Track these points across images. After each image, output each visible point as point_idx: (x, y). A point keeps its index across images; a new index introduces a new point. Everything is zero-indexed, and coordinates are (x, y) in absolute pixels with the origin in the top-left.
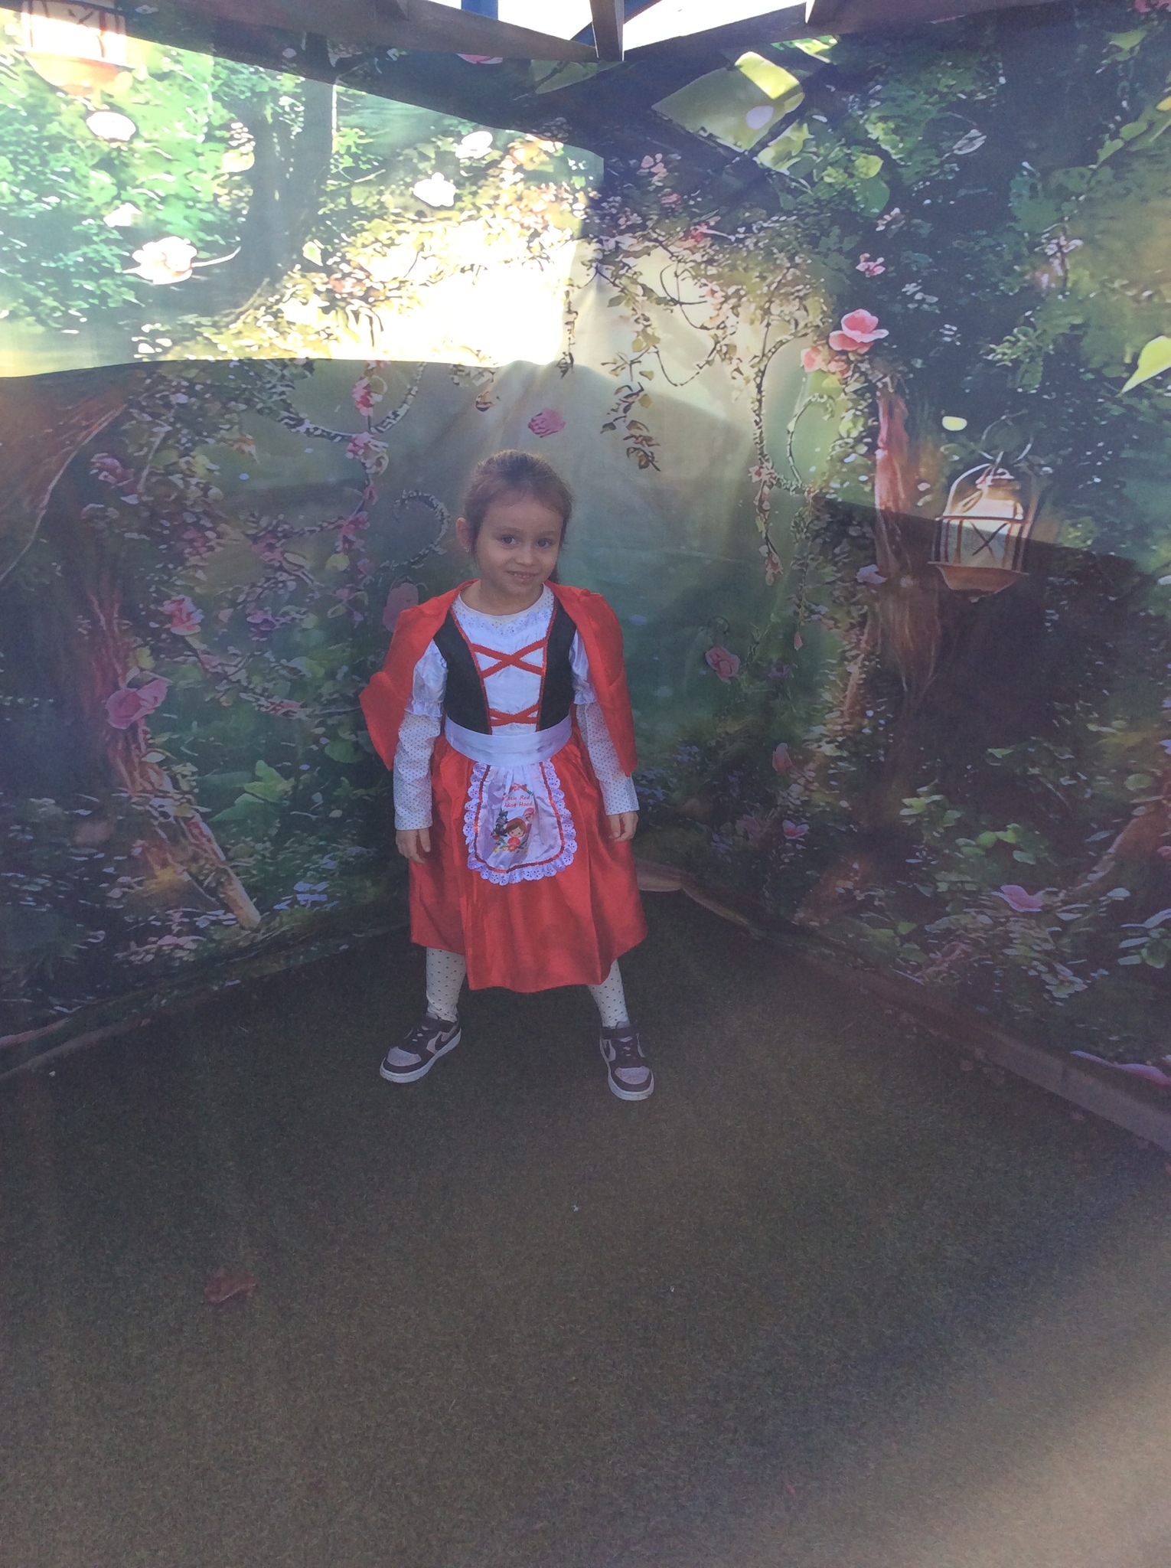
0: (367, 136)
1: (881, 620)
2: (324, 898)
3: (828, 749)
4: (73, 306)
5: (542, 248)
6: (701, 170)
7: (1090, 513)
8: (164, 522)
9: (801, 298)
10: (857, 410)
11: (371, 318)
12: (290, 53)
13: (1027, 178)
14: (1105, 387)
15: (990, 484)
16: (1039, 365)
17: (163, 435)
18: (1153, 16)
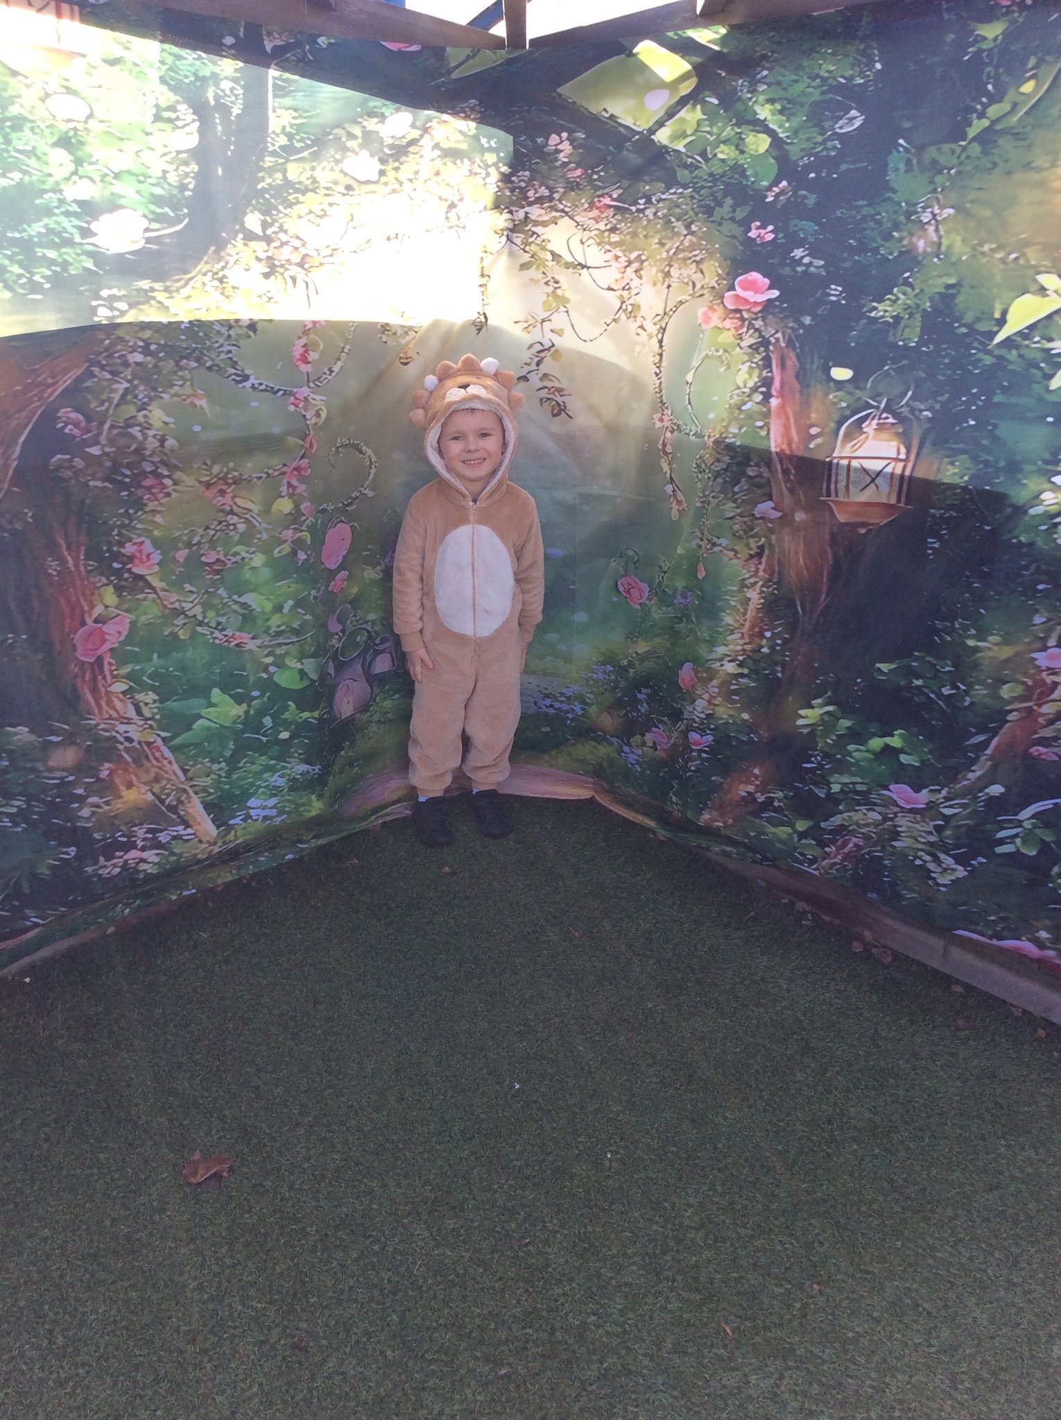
0: (300, 117)
1: (777, 550)
2: (274, 812)
3: (731, 668)
4: (38, 273)
5: (459, 218)
6: (603, 147)
7: (965, 452)
8: (123, 470)
9: (698, 263)
10: (752, 362)
11: (306, 283)
12: (229, 40)
13: (903, 154)
14: (977, 339)
15: (875, 427)
16: (918, 320)
17: (121, 392)
18: (1015, 8)
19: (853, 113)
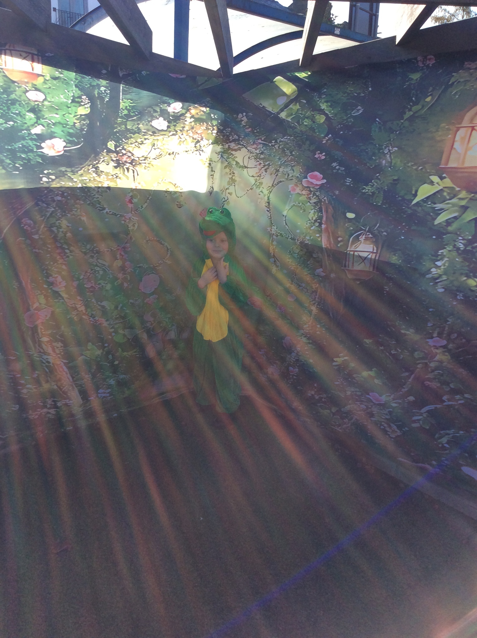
0: (133, 103)
1: (323, 290)
2: (108, 395)
3: (304, 340)
4: (17, 163)
6: (260, 119)
7: (400, 250)
8: (48, 245)
9: (292, 167)
10: (315, 210)
11: (133, 171)
12: (104, 72)
13: (378, 124)
14: (405, 203)
15: (364, 238)
16: (382, 194)
17: (51, 212)
18: (425, 68)
19: (359, 107)
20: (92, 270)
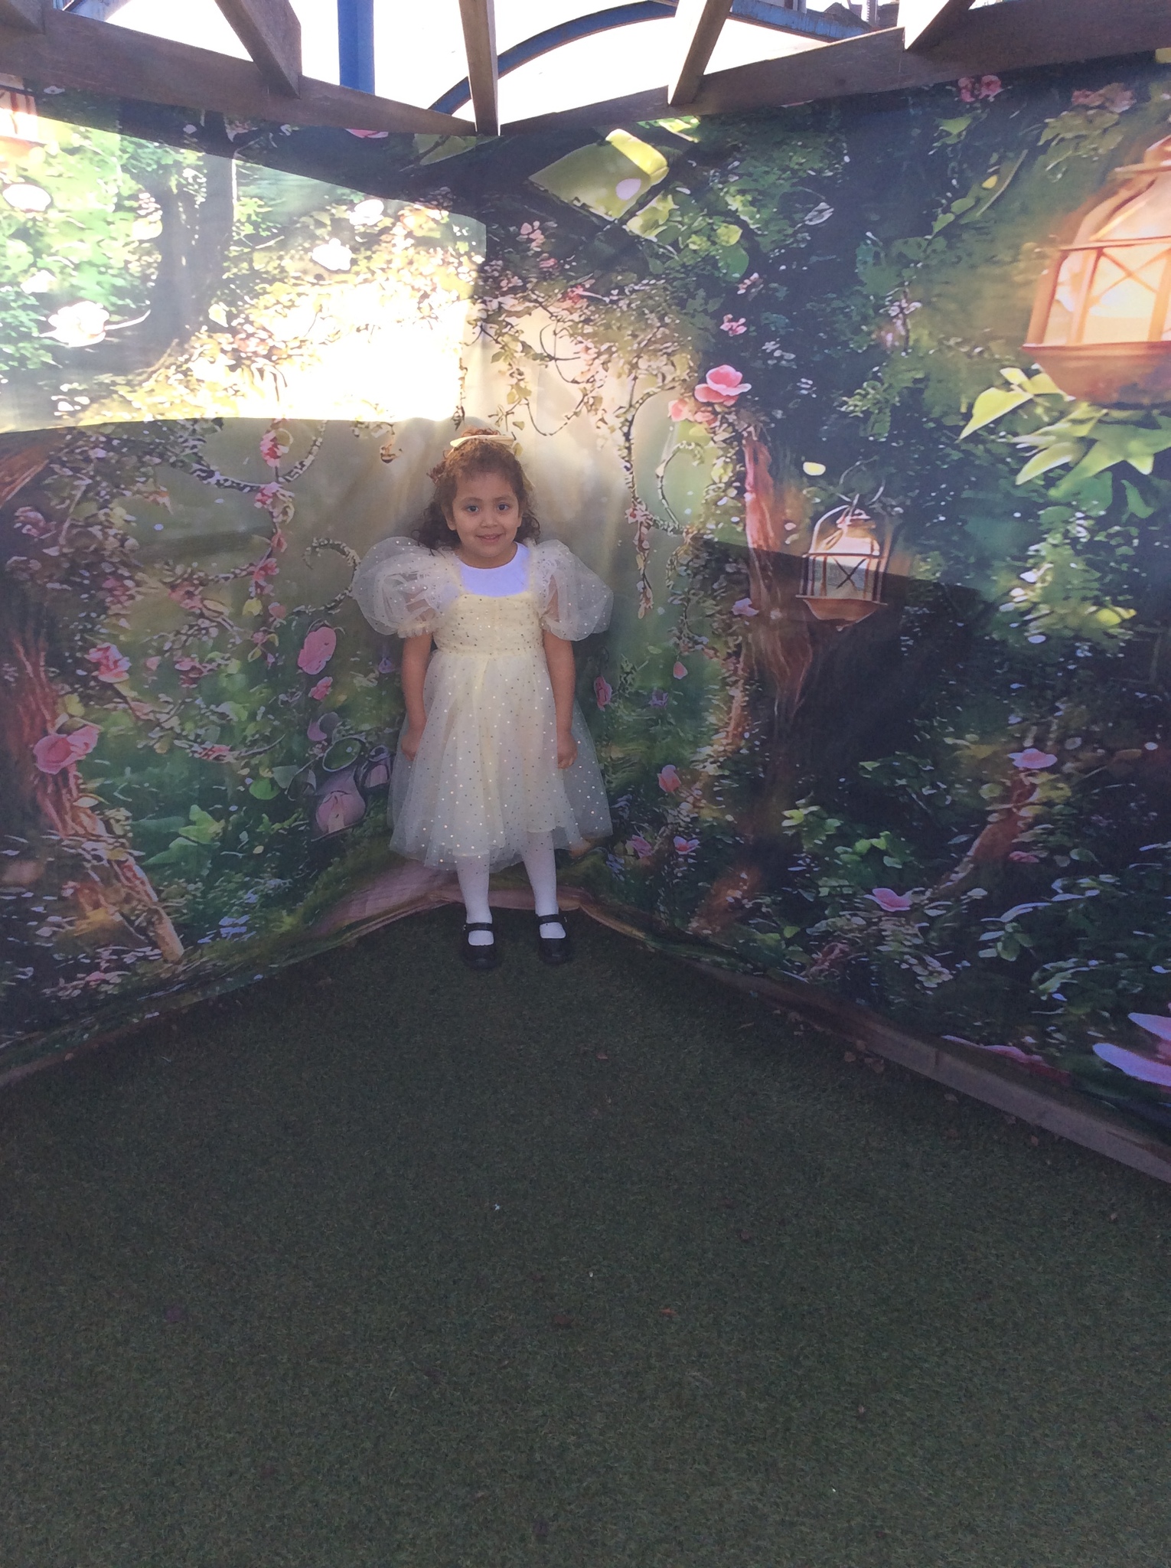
0: (266, 205)
1: (754, 649)
2: (244, 929)
3: (711, 769)
5: (431, 308)
6: (576, 237)
7: (936, 548)
8: (82, 572)
9: (669, 355)
10: (726, 457)
11: (275, 375)
12: (190, 129)
13: (871, 247)
14: (945, 435)
15: (849, 523)
16: (887, 417)
17: (83, 488)
18: (978, 105)
19: (823, 205)
20: (191, 627)
